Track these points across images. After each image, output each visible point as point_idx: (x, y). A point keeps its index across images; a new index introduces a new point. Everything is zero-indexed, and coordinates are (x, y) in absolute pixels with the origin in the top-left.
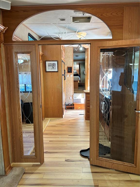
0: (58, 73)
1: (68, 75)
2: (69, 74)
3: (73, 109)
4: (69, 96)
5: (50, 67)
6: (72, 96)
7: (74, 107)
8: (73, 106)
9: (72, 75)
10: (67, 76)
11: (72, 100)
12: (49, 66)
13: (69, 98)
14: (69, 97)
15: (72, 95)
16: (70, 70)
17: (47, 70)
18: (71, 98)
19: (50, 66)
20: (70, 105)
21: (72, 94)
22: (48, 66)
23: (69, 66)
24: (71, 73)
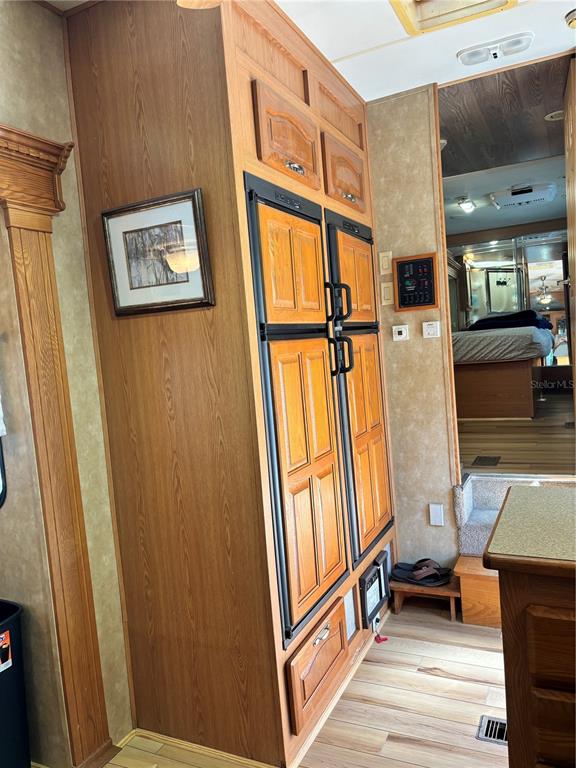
0: (209, 312)
1: (405, 329)
2: (410, 315)
3: (454, 623)
4: (422, 500)
5: (143, 270)
6: (447, 500)
7: (458, 601)
8: (454, 594)
9: (436, 325)
10: (396, 338)
11: (452, 531)
12: (135, 254)
13: (420, 516)
14: (422, 506)
15: (445, 485)
16: (418, 284)
17: (127, 298)
18: (439, 514)
19: (144, 256)
20: (424, 572)
21: (445, 479)
22: (129, 257)
23: (411, 251)
24: (431, 311)
